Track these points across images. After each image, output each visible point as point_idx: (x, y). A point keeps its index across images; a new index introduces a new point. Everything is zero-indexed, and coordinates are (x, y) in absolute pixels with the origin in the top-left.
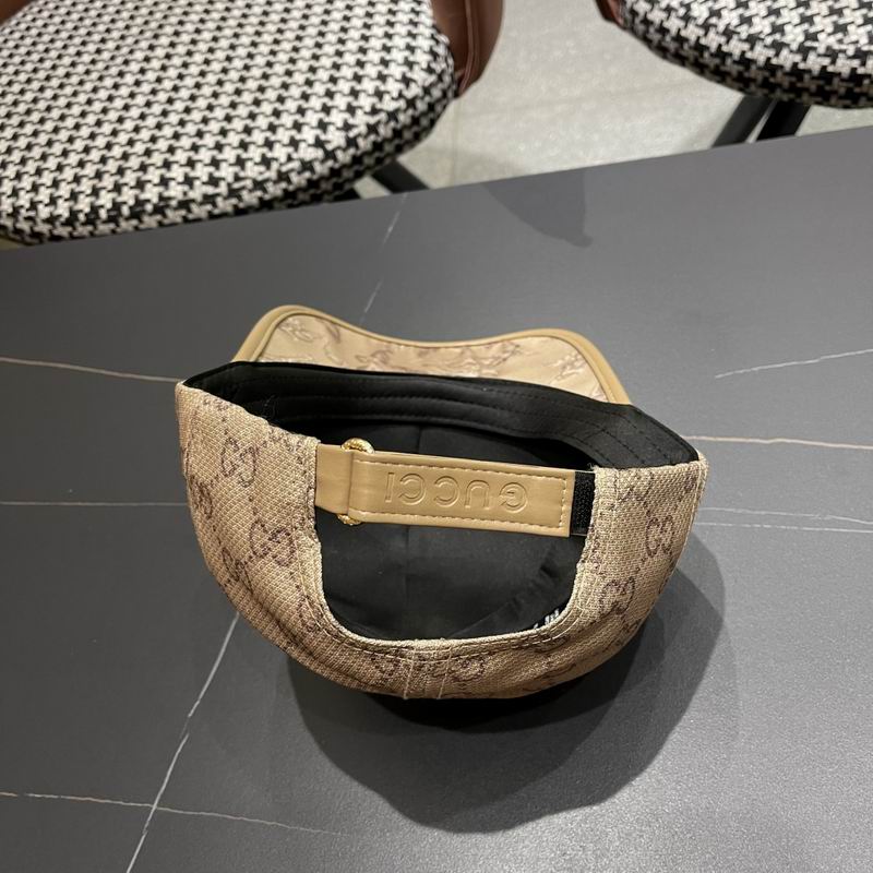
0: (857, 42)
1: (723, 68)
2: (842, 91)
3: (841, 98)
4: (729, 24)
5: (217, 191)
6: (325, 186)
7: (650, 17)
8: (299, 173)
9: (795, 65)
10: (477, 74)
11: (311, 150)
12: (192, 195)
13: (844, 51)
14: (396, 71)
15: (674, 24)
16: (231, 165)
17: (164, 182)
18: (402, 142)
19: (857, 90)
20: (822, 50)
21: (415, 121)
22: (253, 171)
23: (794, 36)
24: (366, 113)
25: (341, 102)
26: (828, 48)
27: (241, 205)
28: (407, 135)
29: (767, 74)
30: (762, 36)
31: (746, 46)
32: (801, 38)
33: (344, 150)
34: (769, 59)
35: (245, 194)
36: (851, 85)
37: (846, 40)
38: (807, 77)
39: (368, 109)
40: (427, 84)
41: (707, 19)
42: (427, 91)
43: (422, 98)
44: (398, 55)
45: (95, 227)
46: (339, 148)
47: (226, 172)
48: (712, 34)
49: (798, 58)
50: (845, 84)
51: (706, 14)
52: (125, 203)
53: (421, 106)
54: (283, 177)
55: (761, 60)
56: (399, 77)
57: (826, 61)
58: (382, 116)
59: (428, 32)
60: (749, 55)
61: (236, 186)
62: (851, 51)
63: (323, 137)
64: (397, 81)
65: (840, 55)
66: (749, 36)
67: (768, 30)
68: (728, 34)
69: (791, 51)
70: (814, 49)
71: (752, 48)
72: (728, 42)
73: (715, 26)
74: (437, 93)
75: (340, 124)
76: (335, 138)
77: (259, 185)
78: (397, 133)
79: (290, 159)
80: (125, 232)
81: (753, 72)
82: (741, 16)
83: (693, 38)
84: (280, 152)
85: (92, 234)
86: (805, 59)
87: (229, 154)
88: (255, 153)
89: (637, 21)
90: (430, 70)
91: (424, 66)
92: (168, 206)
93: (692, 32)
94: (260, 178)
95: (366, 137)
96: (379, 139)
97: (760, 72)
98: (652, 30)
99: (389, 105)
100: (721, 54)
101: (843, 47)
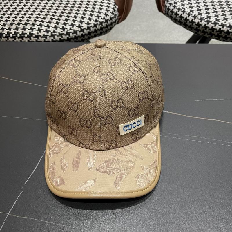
0: (230, 23)
1: (192, 26)
2: (224, 36)
3: (223, 38)
4: (195, 14)
5: (48, 34)
6: (79, 39)
7: (173, 10)
8: (73, 34)
9: (212, 27)
10: (124, 19)
11: (77, 28)
12: (40, 34)
13: (226, 25)
14: (104, 11)
15: (180, 13)
16: (53, 28)
17: (32, 29)
18: (102, 31)
19: (228, 36)
20: (220, 24)
21: (107, 26)
22: (59, 30)
23: (213, 19)
24: (94, 21)
25: (87, 17)
26: (222, 24)
27: (54, 40)
28: (104, 30)
29: (204, 29)
30: (204, 19)
31: (199, 21)
32: (215, 20)
33: (87, 30)
34: (205, 25)
35: (56, 36)
36: (226, 34)
37: (227, 22)
38: (215, 31)
39: (95, 20)
40: (111, 17)
41: (189, 13)
42: (111, 19)
43: (110, 20)
44: (105, 8)
45: (8, 39)
46: (85, 29)
47: (51, 29)
48: (190, 16)
49: (213, 25)
50: (225, 34)
51: (189, 11)
52: (19, 33)
53: (109, 22)
54: (68, 34)
55: (203, 25)
56: (104, 13)
57: (221, 27)
58: (98, 23)
59: (113, 4)
60: (200, 23)
61: (54, 34)
62: (228, 25)
63: (81, 25)
64: (103, 14)
65: (225, 26)
66: (201, 18)
67: (206, 17)
68: (195, 17)
69: (212, 23)
70: (218, 23)
71: (201, 21)
72: (195, 19)
73: (192, 14)
74: (114, 20)
75: (86, 22)
76: (85, 26)
77: (60, 35)
78: (102, 28)
79: (70, 29)
80: (17, 42)
81: (200, 28)
82: (199, 13)
83: (185, 17)
84: (68, 27)
85: (6, 41)
86: (215, 26)
87: (53, 25)
88: (60, 26)
89: (169, 11)
90: (113, 13)
91: (111, 12)
92: (32, 36)
93: (185, 15)
94: (61, 33)
95: (93, 27)
96: (97, 29)
97: (202, 28)
98: (173, 14)
99: (100, 20)
100: (192, 22)
101: (226, 24)
